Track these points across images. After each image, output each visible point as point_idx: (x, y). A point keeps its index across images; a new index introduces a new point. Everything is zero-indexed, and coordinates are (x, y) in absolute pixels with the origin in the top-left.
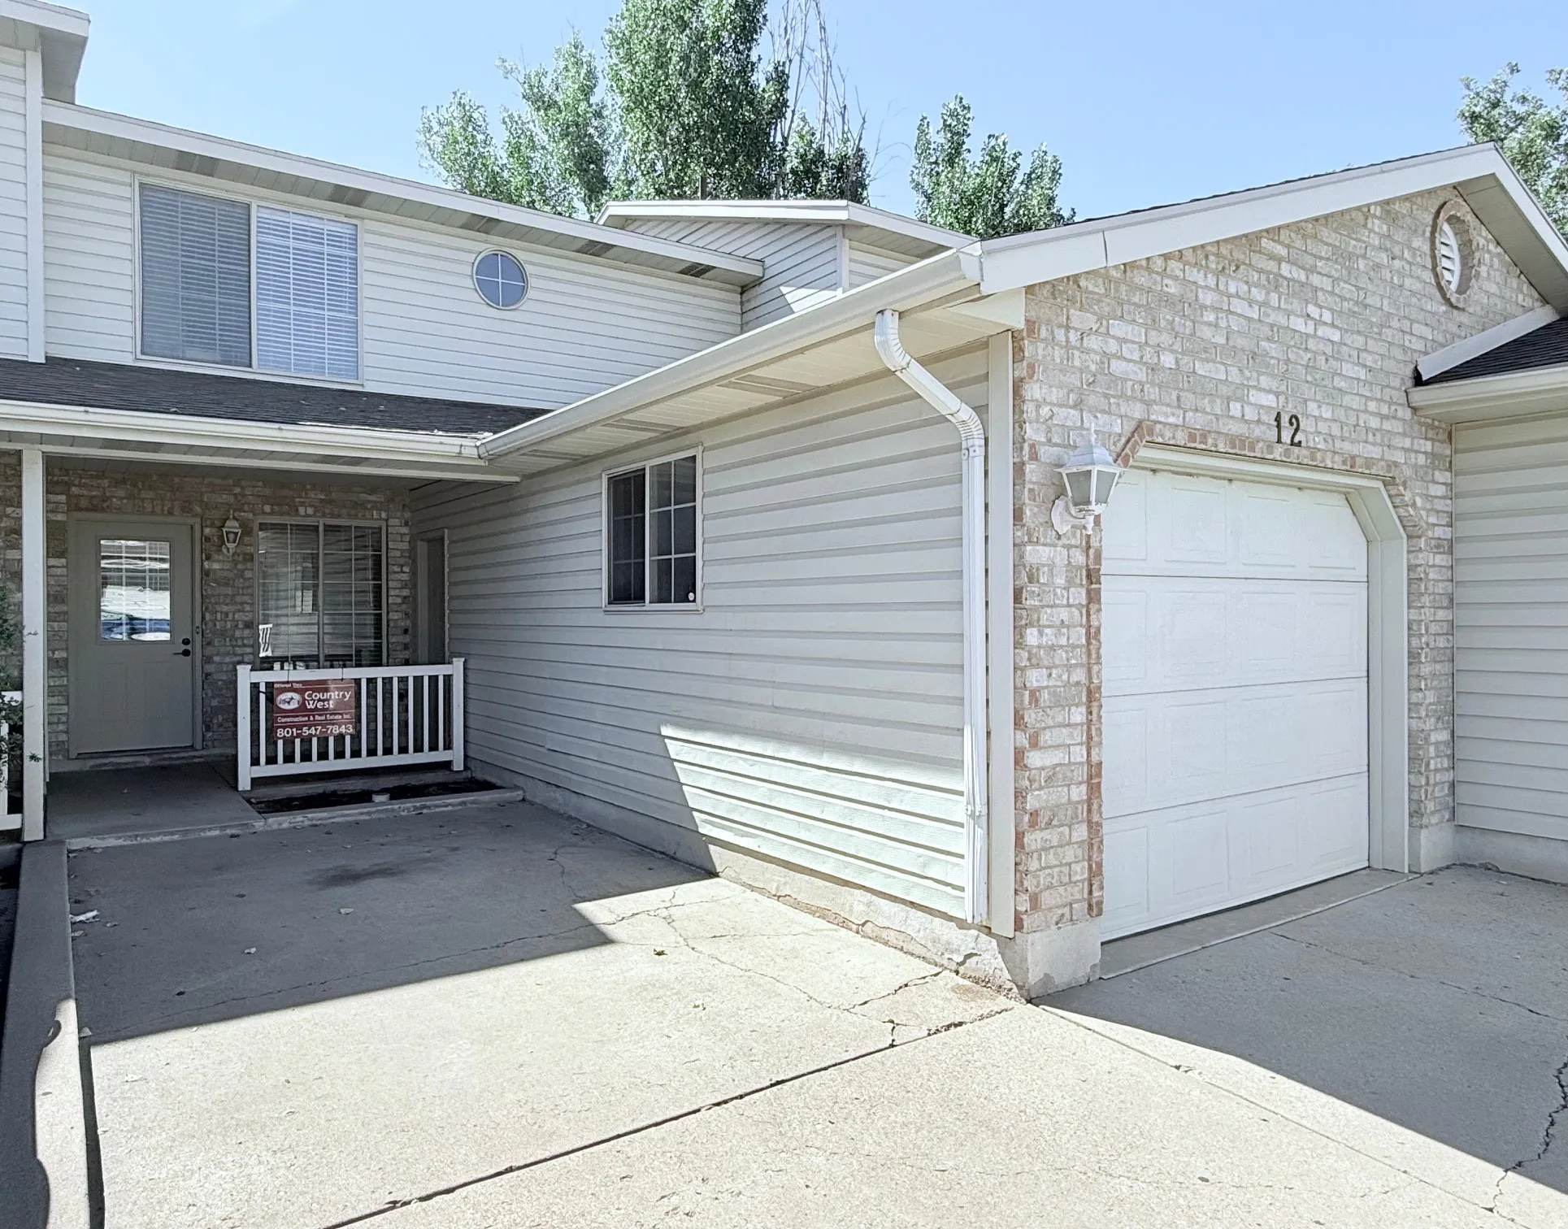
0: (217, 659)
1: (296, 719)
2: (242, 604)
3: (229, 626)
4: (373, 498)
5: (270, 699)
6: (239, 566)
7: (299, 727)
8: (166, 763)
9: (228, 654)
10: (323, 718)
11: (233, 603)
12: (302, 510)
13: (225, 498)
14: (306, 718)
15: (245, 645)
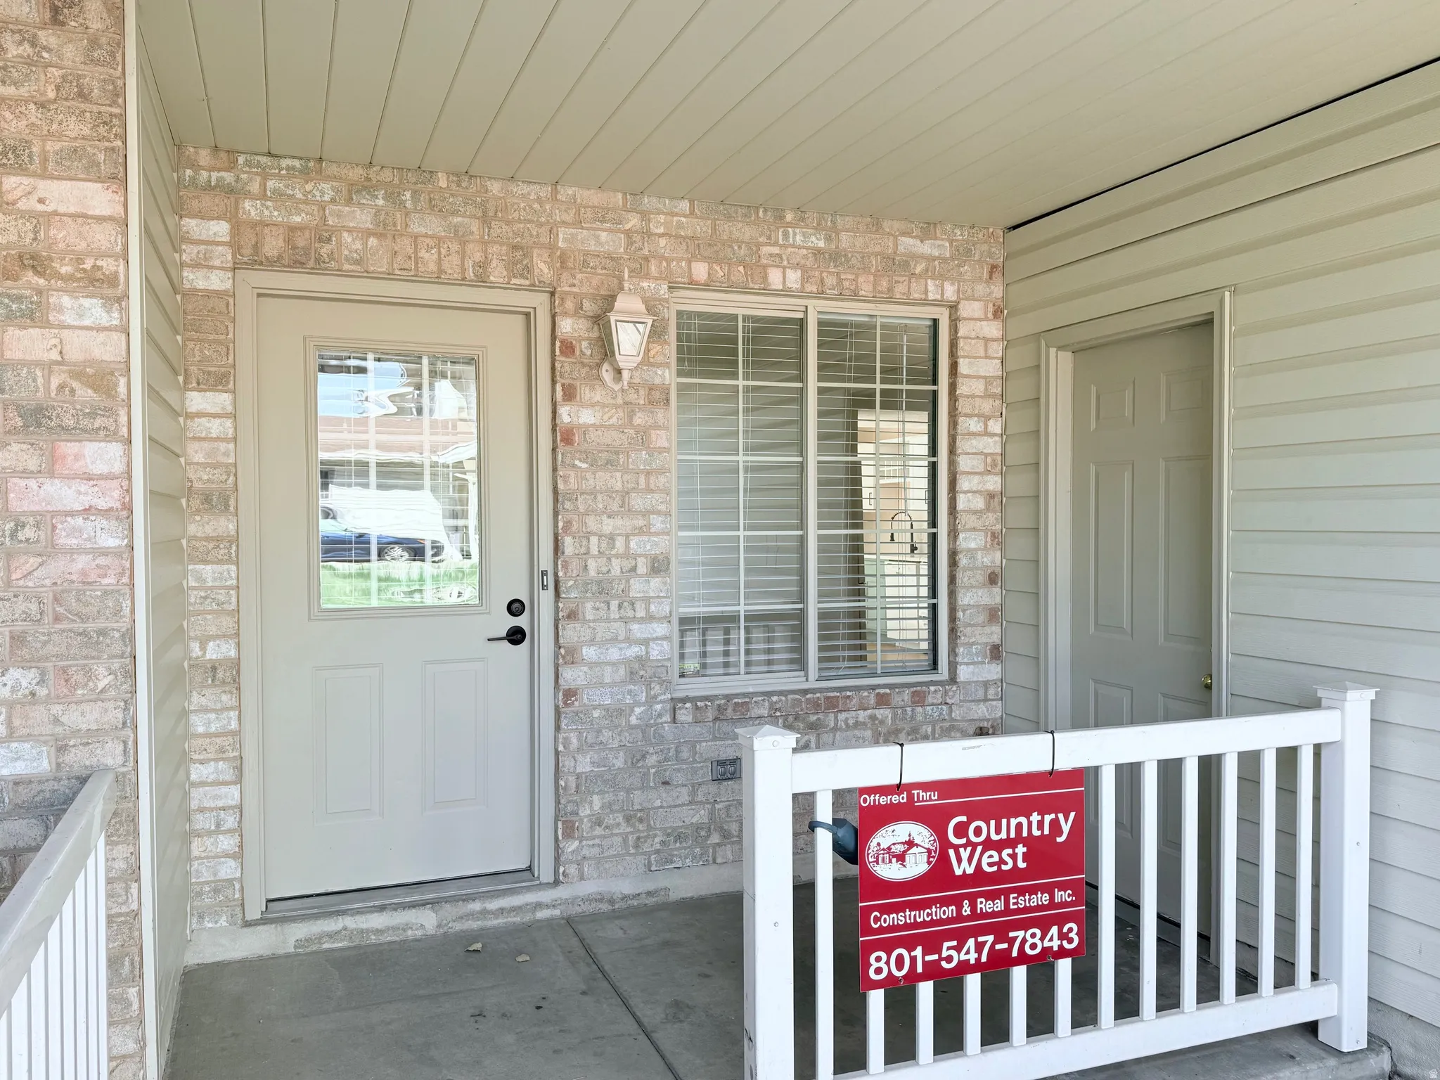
0: (589, 653)
1: (922, 916)
2: (646, 514)
3: (616, 571)
4: (926, 248)
5: (849, 852)
6: (639, 419)
7: (932, 944)
8: (474, 925)
9: (615, 640)
10: (999, 905)
11: (626, 510)
12: (775, 278)
13: (607, 241)
14: (951, 911)
15: (650, 618)
